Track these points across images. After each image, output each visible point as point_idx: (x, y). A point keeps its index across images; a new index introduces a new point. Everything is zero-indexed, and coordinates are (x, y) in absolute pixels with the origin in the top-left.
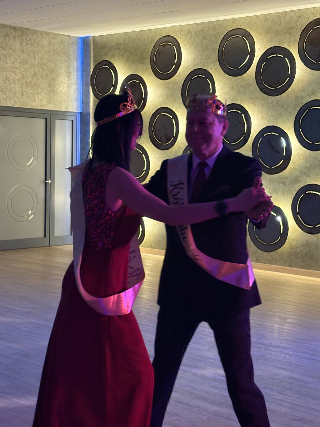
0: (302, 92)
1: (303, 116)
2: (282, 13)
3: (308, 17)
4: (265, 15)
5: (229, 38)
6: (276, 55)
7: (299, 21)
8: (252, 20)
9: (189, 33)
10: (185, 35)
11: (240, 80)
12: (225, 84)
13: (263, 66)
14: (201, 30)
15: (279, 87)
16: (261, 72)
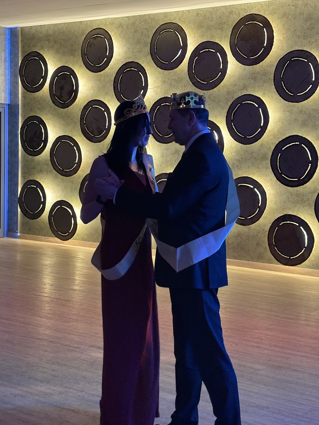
0: (234, 86)
1: (235, 110)
2: (213, 8)
3: (239, 13)
4: (197, 10)
5: (161, 32)
6: (208, 50)
7: (230, 17)
8: (184, 15)
9: (120, 26)
10: (116, 28)
11: (173, 73)
12: (158, 78)
13: (195, 61)
14: (132, 23)
15: (212, 81)
16: (193, 66)
